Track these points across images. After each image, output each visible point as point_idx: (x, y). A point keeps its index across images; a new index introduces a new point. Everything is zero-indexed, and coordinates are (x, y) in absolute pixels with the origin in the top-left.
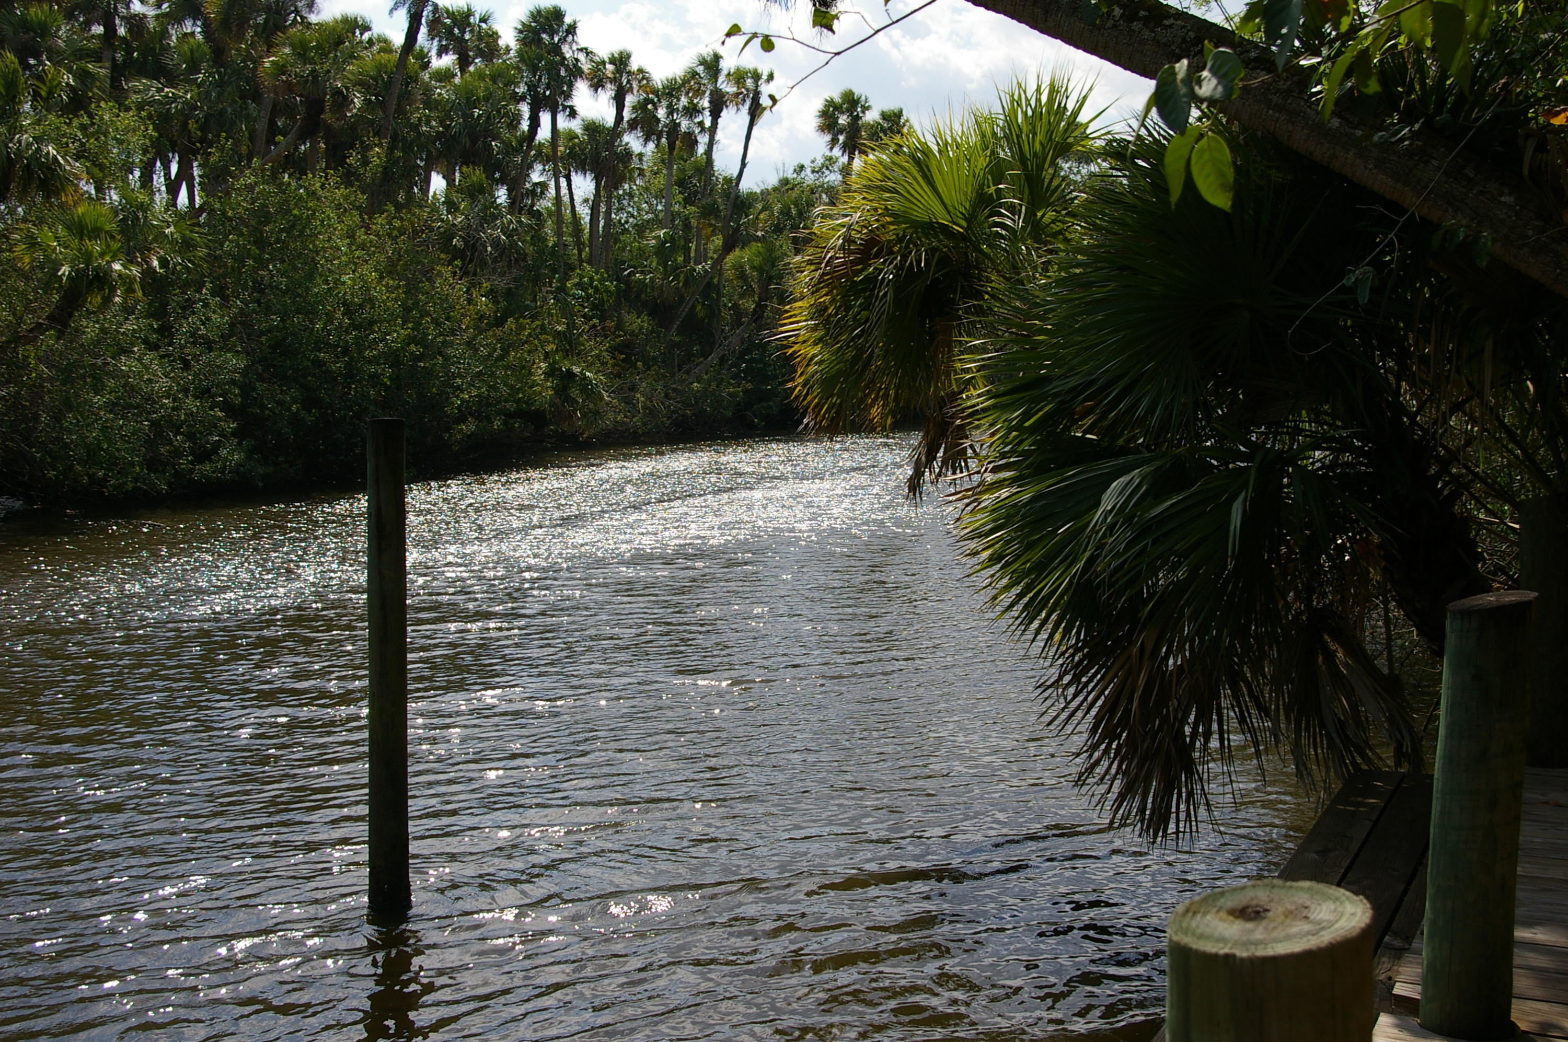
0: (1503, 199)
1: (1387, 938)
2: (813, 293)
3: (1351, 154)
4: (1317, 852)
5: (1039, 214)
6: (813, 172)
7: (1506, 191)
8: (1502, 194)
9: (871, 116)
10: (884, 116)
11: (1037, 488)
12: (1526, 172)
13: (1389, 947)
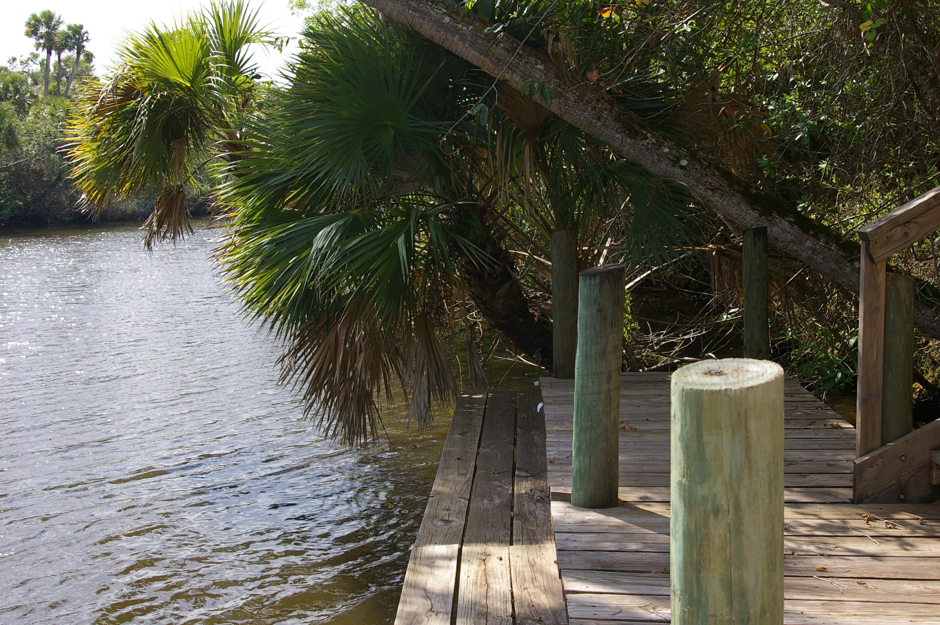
0: (538, 67)
1: (516, 472)
2: (91, 119)
3: (456, 38)
4: (460, 434)
5: (233, 78)
6: (21, 62)
7: (539, 62)
8: (537, 64)
9: (63, 28)
10: (70, 28)
11: (272, 234)
12: (549, 52)
13: (519, 476)
